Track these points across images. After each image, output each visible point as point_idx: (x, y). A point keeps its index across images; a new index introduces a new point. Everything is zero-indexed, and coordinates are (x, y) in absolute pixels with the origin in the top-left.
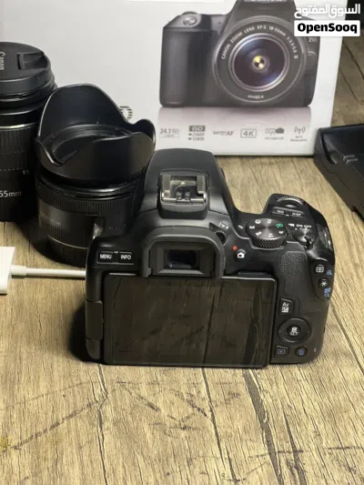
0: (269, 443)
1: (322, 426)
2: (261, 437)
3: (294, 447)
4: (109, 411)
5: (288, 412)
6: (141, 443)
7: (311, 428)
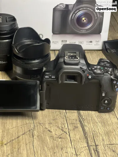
0: (88, 143)
1: (105, 137)
2: (85, 141)
3: (95, 144)
4: (36, 133)
5: (94, 133)
6: (46, 143)
7: (101, 138)
